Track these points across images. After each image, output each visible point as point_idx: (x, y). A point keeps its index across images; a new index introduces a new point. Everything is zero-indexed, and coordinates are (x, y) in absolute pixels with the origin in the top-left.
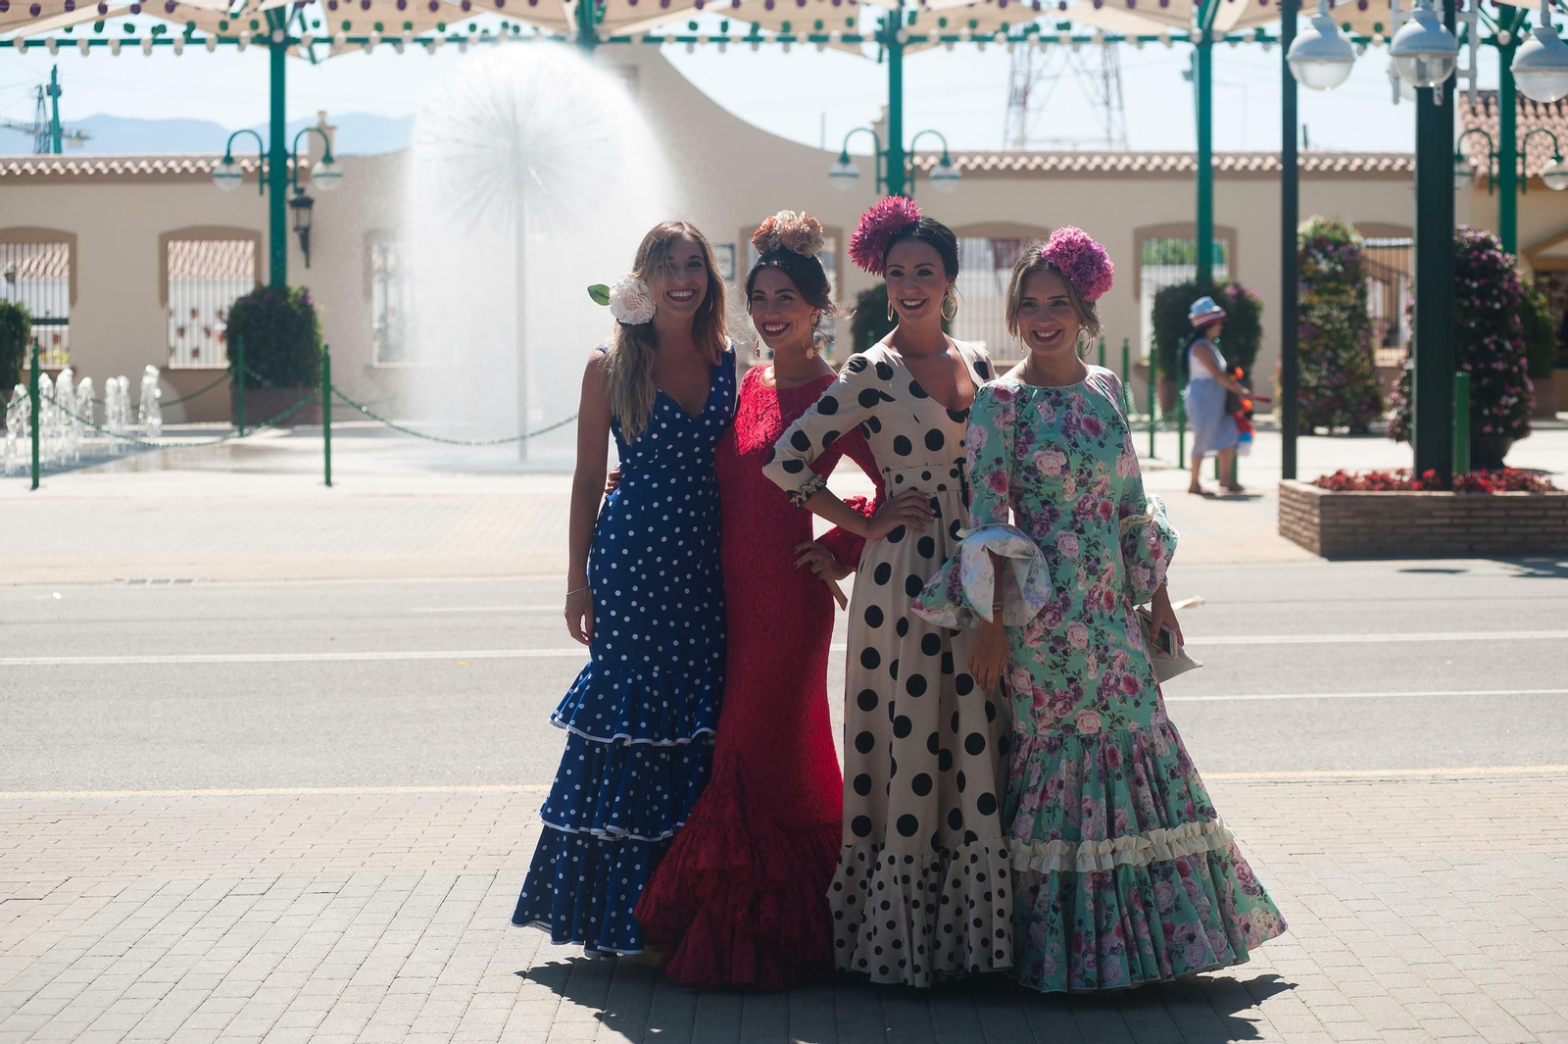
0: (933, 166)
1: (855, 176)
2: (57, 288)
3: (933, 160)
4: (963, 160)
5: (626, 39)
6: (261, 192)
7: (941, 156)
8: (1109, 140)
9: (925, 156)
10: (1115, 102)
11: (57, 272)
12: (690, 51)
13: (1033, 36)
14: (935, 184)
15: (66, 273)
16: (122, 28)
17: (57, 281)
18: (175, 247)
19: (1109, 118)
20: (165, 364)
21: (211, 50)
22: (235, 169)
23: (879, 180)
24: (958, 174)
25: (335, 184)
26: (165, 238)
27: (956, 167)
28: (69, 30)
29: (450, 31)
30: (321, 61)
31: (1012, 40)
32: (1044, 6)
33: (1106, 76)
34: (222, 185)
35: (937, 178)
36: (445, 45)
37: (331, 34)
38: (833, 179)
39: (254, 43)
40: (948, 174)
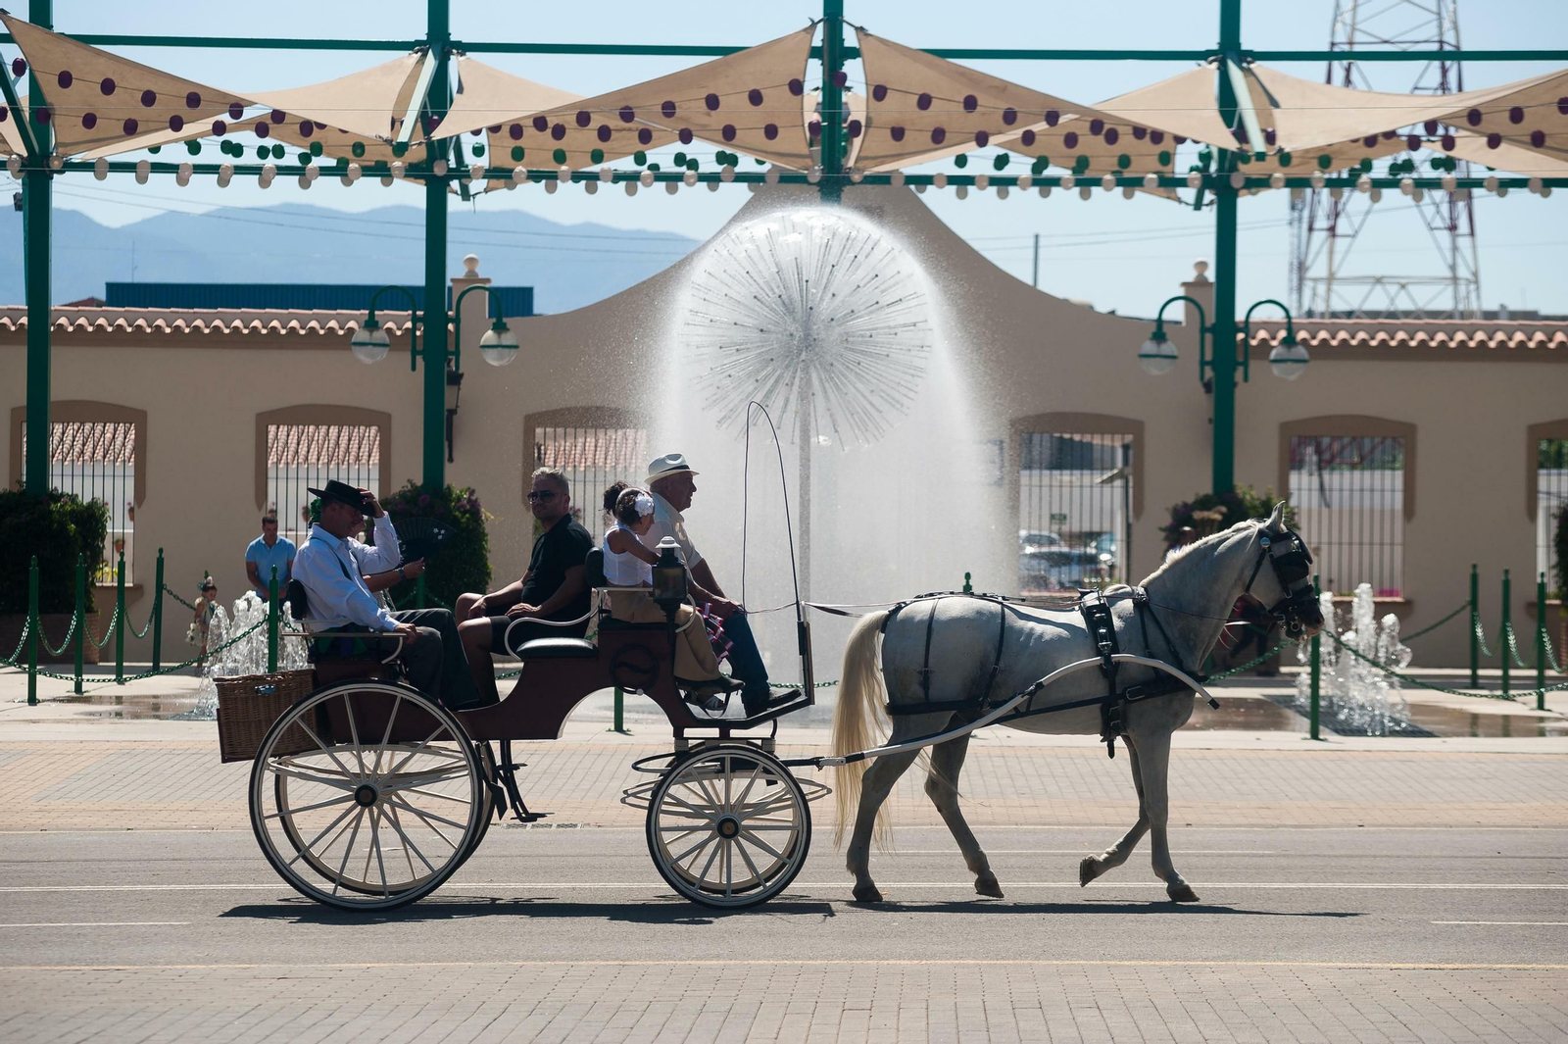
5: (884, 180)
6: (414, 368)
10: (1463, 225)
11: (119, 459)
12: (962, 195)
13: (1407, 178)
15: (132, 461)
18: (277, 434)
19: (1455, 248)
21: (348, 182)
22: (380, 336)
23: (1203, 363)
25: (512, 356)
26: (264, 420)
28: (155, 150)
30: (474, 196)
31: (1378, 184)
34: (362, 356)
35: (1277, 361)
36: (647, 185)
37: (497, 163)
38: (1145, 360)
39: (406, 176)
40: (1292, 357)
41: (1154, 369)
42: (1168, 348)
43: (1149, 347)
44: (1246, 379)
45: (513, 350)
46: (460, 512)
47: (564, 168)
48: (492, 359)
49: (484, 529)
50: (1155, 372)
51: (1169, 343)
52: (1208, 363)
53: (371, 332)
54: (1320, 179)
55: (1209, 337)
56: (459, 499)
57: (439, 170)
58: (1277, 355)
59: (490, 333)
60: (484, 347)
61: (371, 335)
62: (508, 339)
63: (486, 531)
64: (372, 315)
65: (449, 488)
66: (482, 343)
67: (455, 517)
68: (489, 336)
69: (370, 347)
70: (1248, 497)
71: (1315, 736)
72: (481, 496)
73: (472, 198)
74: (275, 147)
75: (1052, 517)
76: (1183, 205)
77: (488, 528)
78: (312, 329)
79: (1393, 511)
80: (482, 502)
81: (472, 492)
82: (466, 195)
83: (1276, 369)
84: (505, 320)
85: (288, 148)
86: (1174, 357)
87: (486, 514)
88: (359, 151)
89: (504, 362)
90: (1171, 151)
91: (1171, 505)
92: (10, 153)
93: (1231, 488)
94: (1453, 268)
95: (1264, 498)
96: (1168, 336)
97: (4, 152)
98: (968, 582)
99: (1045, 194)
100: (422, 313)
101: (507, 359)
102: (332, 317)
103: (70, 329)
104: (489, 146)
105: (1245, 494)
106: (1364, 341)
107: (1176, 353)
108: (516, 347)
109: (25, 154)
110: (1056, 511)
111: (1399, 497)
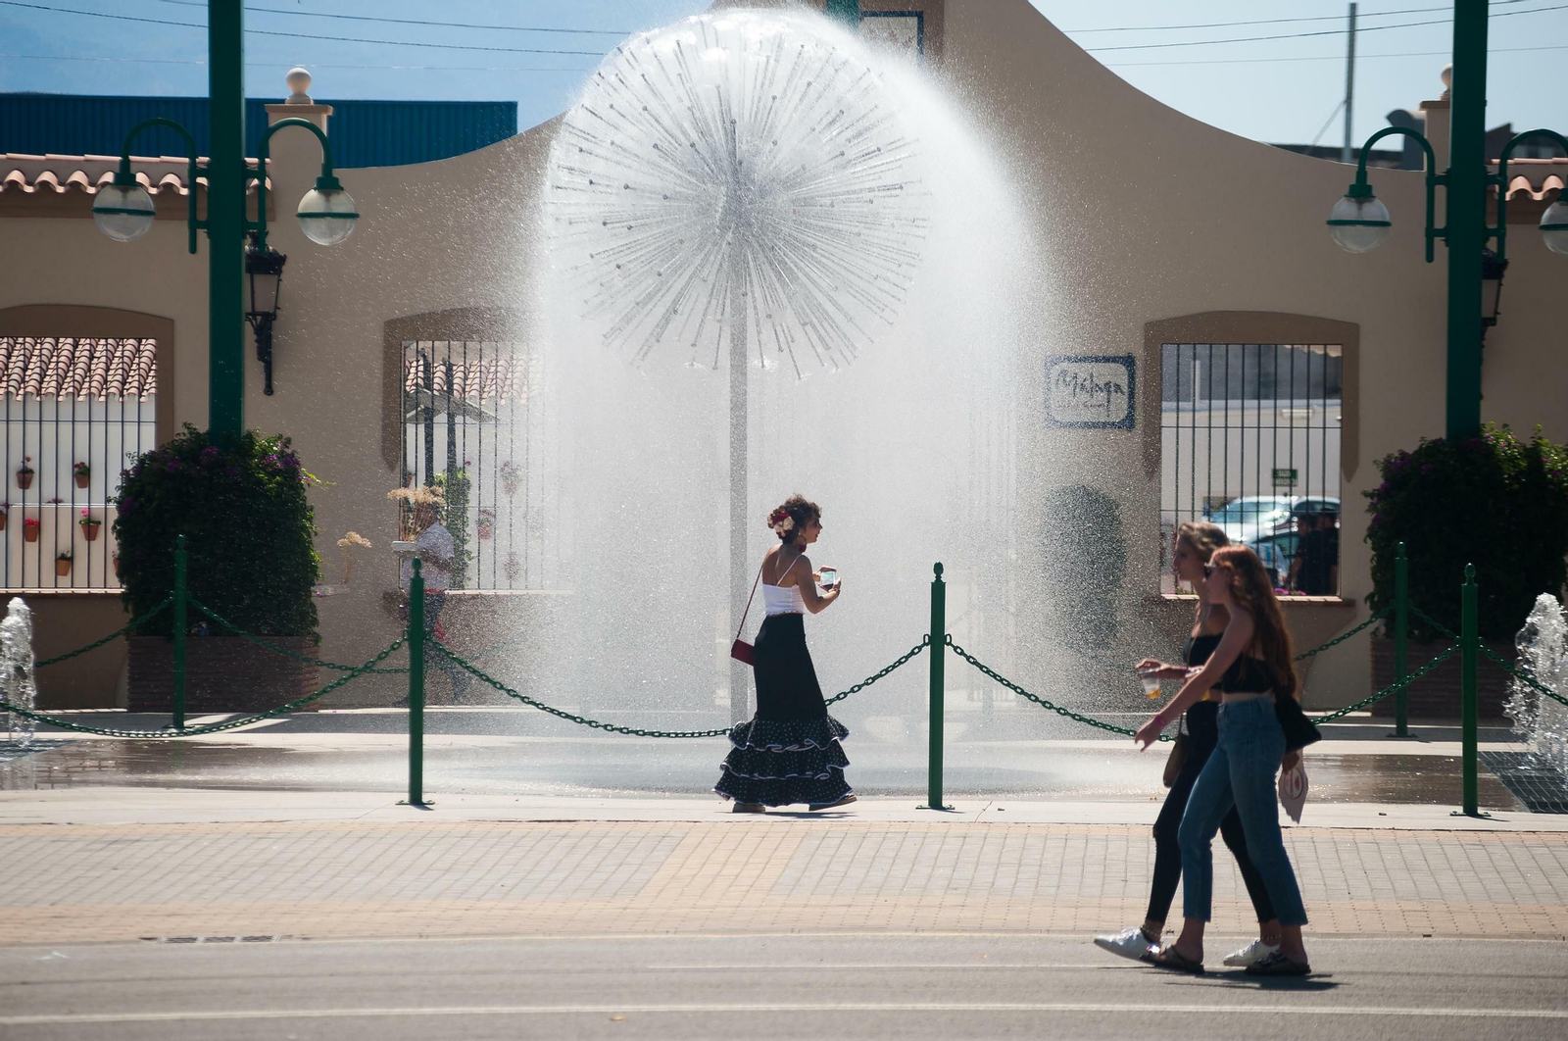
6: (193, 249)
22: (132, 196)
23: (1431, 233)
25: (347, 230)
34: (114, 230)
38: (1338, 230)
41: (1353, 243)
42: (1375, 210)
43: (1345, 209)
45: (349, 222)
46: (267, 474)
48: (318, 236)
49: (304, 499)
50: (1354, 248)
51: (1377, 201)
52: (1439, 233)
53: (125, 191)
55: (1441, 191)
56: (265, 453)
58: (1551, 217)
59: (312, 195)
60: (303, 215)
61: (125, 197)
62: (342, 203)
63: (308, 504)
64: (126, 165)
65: (250, 436)
66: (300, 210)
67: (260, 482)
68: (312, 199)
69: (124, 216)
72: (301, 450)
75: (1275, 473)
77: (311, 498)
80: (301, 457)
81: (287, 442)
83: (1549, 241)
84: (337, 173)
86: (1384, 224)
87: (309, 476)
89: (337, 238)
93: (1476, 429)
95: (1529, 444)
96: (1374, 192)
100: (206, 159)
101: (341, 234)
102: (78, 166)
105: (1497, 439)
107: (1387, 219)
108: (353, 216)
110: (1283, 464)
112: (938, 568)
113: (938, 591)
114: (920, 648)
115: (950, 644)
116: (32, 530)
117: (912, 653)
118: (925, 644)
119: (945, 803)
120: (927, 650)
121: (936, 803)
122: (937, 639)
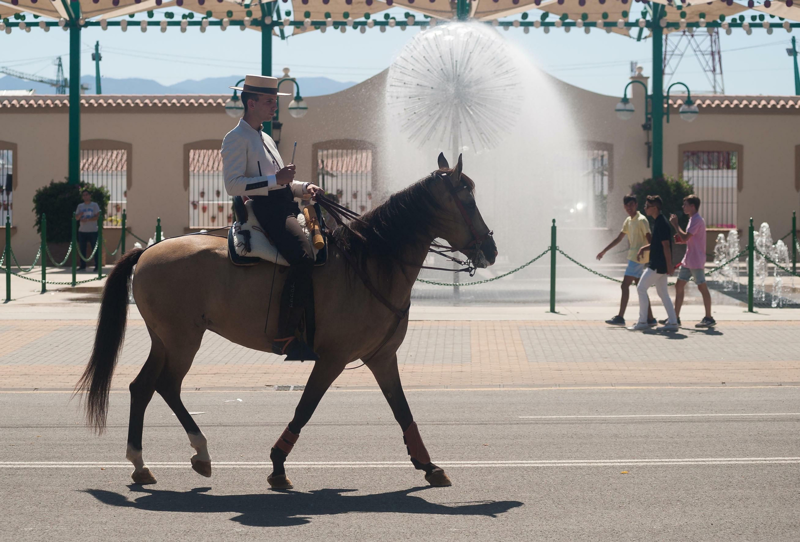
0: (680, 105)
1: (632, 111)
2: (119, 177)
3: (679, 102)
4: (698, 102)
7: (686, 99)
8: (715, 92)
9: (675, 99)
10: (718, 70)
11: (119, 168)
12: (527, 30)
14: (682, 116)
15: (125, 168)
16: (163, 15)
17: (119, 173)
18: (194, 154)
20: (187, 226)
21: (224, 29)
24: (697, 110)
25: (305, 112)
26: (187, 148)
27: (694, 107)
28: (132, 16)
29: (373, 17)
30: (287, 37)
32: (756, 4)
33: (713, 54)
34: (232, 114)
35: (683, 112)
36: (371, 27)
37: (298, 20)
38: (619, 113)
39: (251, 25)
40: (690, 110)
41: (623, 116)
42: (630, 107)
43: (620, 106)
44: (668, 121)
47: (329, 19)
48: (294, 114)
50: (624, 118)
51: (630, 104)
54: (703, 23)
57: (268, 21)
58: (683, 109)
59: (293, 101)
60: (291, 108)
61: (235, 103)
62: (302, 104)
66: (289, 107)
69: (235, 109)
70: (670, 180)
71: (751, 310)
73: (286, 39)
74: (190, 14)
76: (632, 39)
78: (210, 103)
79: (732, 189)
82: (283, 37)
85: (196, 14)
88: (230, 15)
90: (628, 10)
91: (631, 184)
92: (60, 17)
93: (661, 175)
94: (714, 87)
97: (58, 17)
98: (554, 224)
99: (567, 31)
101: (302, 115)
102: (219, 97)
103: (96, 105)
104: (294, 11)
106: (718, 105)
107: (634, 109)
108: (305, 109)
109: (68, 18)
111: (735, 180)
112: (554, 221)
113: (554, 229)
114: (547, 251)
115: (558, 250)
116: (204, 209)
117: (544, 253)
118: (549, 250)
119: (556, 310)
120: (550, 252)
121: (553, 310)
122: (553, 248)
